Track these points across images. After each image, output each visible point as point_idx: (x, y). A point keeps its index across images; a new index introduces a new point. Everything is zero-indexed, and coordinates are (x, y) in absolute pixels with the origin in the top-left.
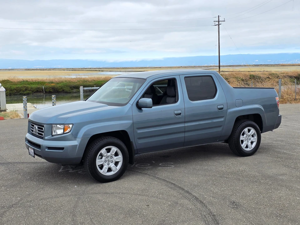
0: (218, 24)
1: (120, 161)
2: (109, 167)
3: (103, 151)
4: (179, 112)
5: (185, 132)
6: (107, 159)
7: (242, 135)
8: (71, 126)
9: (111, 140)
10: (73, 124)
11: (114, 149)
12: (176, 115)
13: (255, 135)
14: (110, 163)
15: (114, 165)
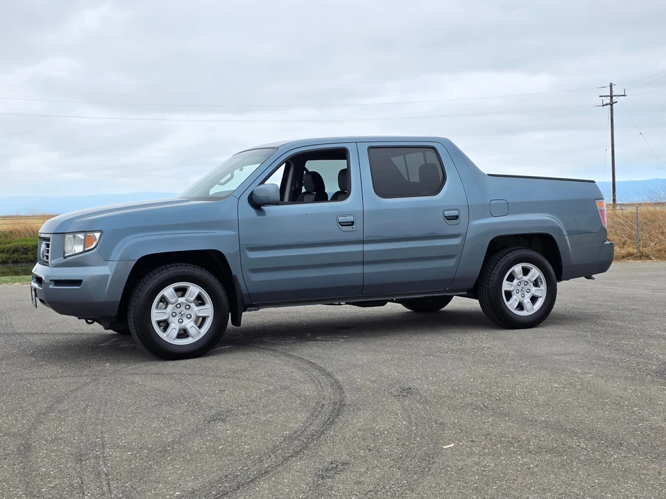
0: (609, 102)
1: (208, 316)
2: (183, 327)
3: (168, 292)
4: (350, 219)
5: (363, 263)
6: (177, 311)
7: (507, 280)
8: (97, 235)
9: (187, 270)
10: (101, 232)
11: (194, 290)
12: (342, 226)
13: (542, 283)
14: (185, 320)
15: (192, 324)
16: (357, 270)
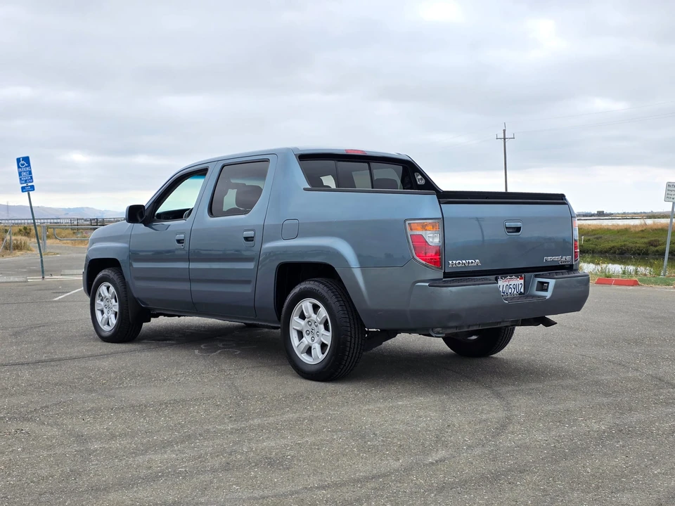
5: (190, 280)
6: (107, 304)
11: (111, 289)
12: (178, 243)
15: (112, 316)
16: (185, 286)
